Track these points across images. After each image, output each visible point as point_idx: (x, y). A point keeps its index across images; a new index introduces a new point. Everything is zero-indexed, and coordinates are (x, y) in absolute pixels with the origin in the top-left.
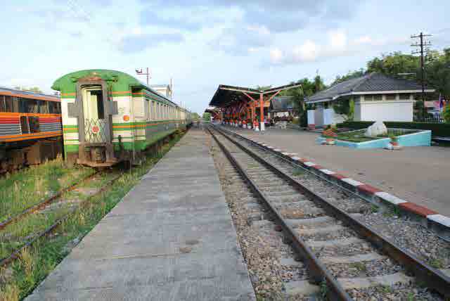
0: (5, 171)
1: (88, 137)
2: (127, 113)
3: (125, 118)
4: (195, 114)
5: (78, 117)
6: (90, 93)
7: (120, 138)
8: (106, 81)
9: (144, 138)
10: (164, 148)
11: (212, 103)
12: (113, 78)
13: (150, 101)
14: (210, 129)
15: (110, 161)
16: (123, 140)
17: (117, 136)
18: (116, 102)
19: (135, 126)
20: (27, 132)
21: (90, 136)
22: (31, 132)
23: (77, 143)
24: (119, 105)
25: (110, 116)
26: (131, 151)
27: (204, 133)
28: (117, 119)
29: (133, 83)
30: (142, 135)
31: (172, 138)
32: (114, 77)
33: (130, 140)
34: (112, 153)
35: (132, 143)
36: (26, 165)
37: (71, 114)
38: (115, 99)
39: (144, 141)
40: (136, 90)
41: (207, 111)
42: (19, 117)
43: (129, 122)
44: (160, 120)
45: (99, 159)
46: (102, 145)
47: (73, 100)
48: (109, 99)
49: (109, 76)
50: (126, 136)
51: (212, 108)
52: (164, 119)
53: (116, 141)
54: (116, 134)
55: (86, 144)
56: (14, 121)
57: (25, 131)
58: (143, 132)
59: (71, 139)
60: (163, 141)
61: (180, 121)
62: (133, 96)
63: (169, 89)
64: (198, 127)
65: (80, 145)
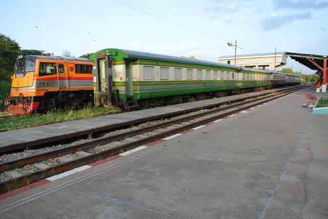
3: (121, 78)
7: (117, 91)
9: (138, 92)
16: (120, 93)
30: (136, 89)
32: (116, 53)
33: (123, 93)
39: (138, 94)
43: (123, 81)
48: (110, 67)
58: (138, 88)
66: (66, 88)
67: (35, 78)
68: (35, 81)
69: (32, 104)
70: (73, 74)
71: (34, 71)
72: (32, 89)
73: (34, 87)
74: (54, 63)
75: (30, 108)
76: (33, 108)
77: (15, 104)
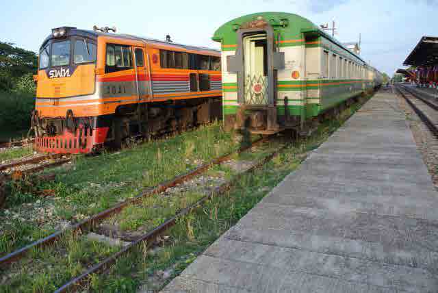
0: (174, 129)
1: (248, 98)
2: (296, 68)
3: (294, 74)
4: (385, 75)
5: (237, 73)
6: (253, 43)
7: (286, 100)
8: (273, 26)
9: (317, 101)
10: (344, 114)
11: (407, 63)
12: (281, 23)
13: (330, 54)
14: (403, 92)
15: (272, 128)
16: (290, 103)
17: (283, 98)
18: (283, 53)
19: (307, 85)
20: (196, 90)
21: (252, 97)
22: (201, 90)
23: (236, 104)
24: (287, 58)
25: (275, 72)
26: (299, 117)
27: (396, 96)
28: (284, 76)
29: (307, 28)
30: (315, 96)
31: (356, 101)
32: (283, 21)
33: (299, 103)
34: (275, 119)
35: (300, 107)
36: (196, 124)
37: (230, 70)
38: (282, 49)
39: (317, 105)
40: (311, 37)
41: (399, 71)
42: (189, 74)
43: (299, 79)
44: (342, 78)
45: (259, 125)
46: (264, 109)
47: (233, 53)
48: (274, 50)
49: (277, 19)
50: (294, 97)
51: (405, 68)
52: (347, 78)
53: (281, 103)
54: (282, 95)
55: (247, 107)
56: (183, 78)
57: (193, 89)
58: (318, 93)
59: (230, 100)
60: (345, 105)
61: (367, 82)
62: (307, 46)
63: (357, 47)
64: (387, 89)
65: (238, 107)
66: (148, 96)
67: (98, 77)
68: (98, 84)
69: (94, 132)
70: (157, 69)
71: (95, 62)
72: (94, 101)
73: (97, 96)
74: (129, 46)
75: (93, 141)
76: (99, 139)
77: (54, 134)
